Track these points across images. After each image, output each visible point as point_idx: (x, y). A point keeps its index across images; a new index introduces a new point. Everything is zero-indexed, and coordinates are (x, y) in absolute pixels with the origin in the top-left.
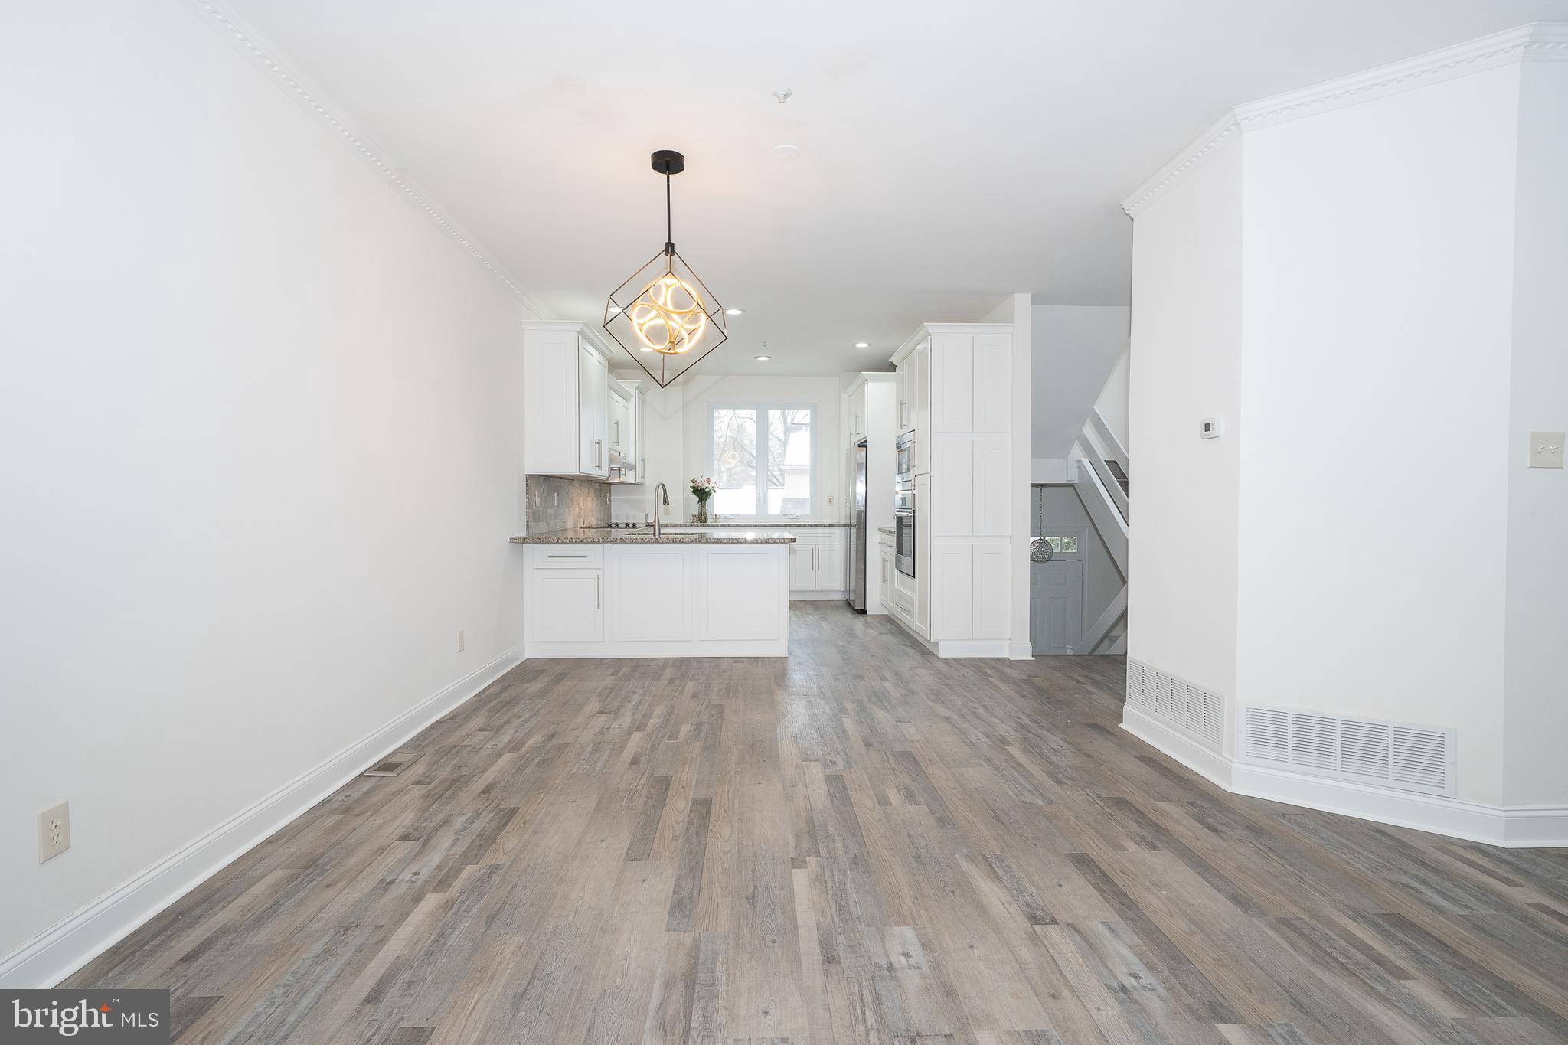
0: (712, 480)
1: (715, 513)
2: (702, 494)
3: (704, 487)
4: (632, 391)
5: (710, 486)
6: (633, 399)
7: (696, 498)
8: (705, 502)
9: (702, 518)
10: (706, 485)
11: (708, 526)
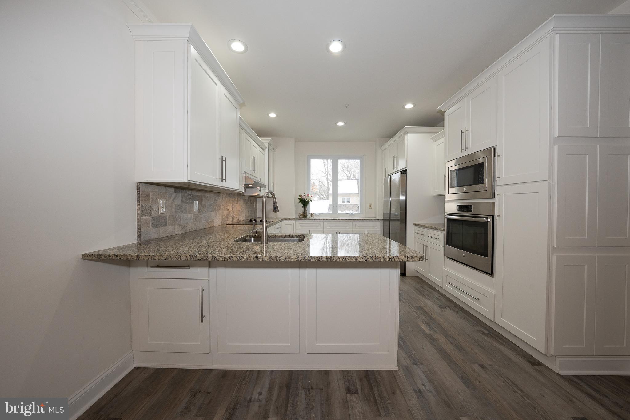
0: (310, 195)
1: (311, 212)
2: (305, 202)
3: (306, 199)
4: (267, 145)
5: (309, 198)
6: (267, 149)
7: (301, 205)
8: (306, 207)
9: (304, 216)
10: (307, 198)
11: (308, 219)
